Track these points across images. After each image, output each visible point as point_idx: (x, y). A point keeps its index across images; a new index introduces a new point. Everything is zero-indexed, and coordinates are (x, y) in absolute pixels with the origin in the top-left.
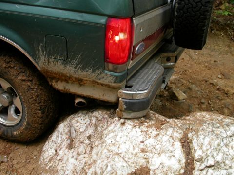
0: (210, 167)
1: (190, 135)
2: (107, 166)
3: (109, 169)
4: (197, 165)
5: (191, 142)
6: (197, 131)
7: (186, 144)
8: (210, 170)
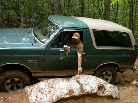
0: (86, 85)
1: (78, 80)
2: (61, 93)
3: (62, 93)
4: (83, 85)
5: (79, 81)
6: (79, 79)
7: (78, 82)
8: (86, 86)
